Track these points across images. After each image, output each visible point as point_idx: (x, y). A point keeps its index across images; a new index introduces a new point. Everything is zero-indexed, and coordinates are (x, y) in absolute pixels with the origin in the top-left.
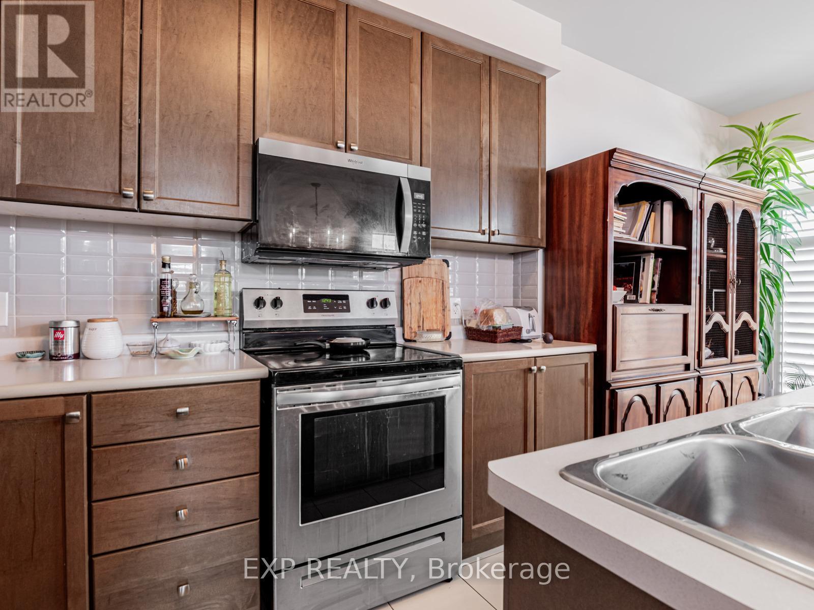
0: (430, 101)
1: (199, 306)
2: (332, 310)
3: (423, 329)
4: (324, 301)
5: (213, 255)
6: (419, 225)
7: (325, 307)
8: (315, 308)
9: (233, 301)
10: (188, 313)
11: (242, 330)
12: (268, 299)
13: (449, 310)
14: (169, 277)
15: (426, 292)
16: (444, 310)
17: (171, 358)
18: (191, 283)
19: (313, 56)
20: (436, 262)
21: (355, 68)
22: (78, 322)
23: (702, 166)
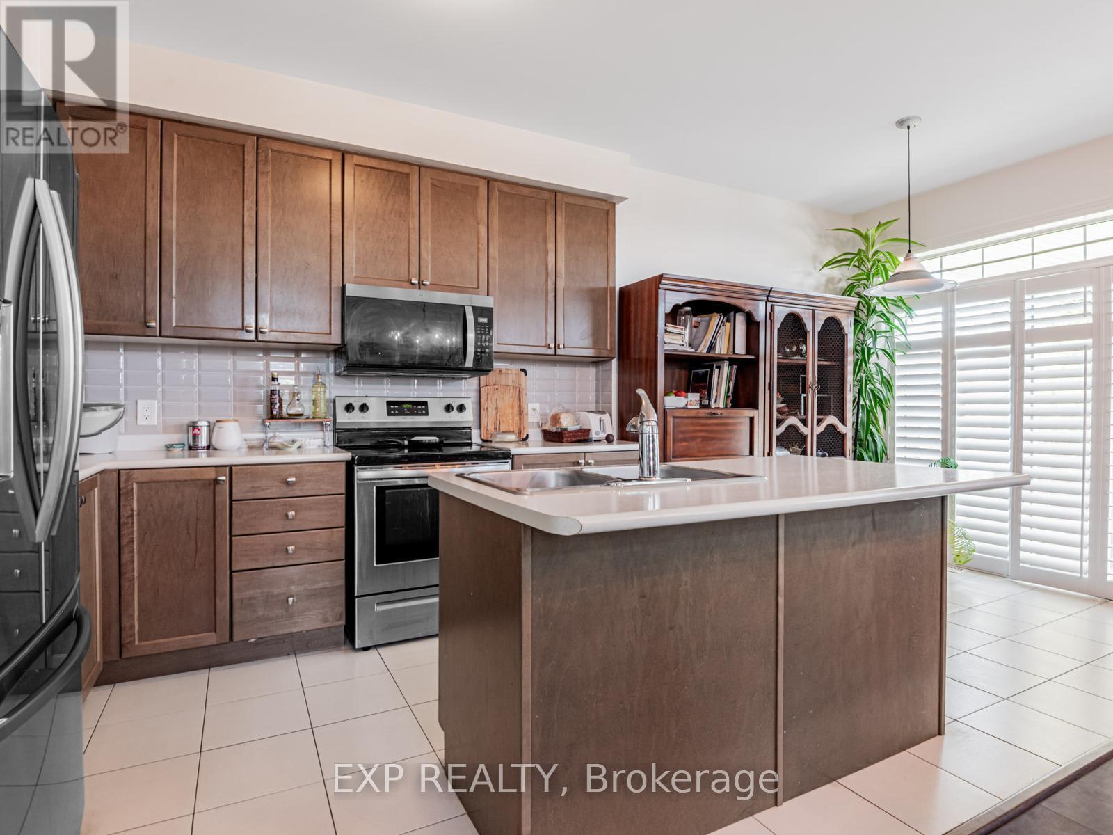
0: (496, 239)
1: (300, 410)
2: (412, 413)
3: (499, 431)
4: (405, 406)
5: (312, 370)
6: (483, 344)
7: (406, 411)
8: (397, 412)
9: (328, 407)
10: (291, 416)
11: (335, 430)
12: (357, 405)
13: (527, 415)
14: (278, 388)
15: (503, 398)
16: (520, 414)
17: (280, 449)
18: (294, 393)
19: (391, 212)
20: (514, 372)
21: (427, 219)
22: (209, 422)
23: (815, 268)
